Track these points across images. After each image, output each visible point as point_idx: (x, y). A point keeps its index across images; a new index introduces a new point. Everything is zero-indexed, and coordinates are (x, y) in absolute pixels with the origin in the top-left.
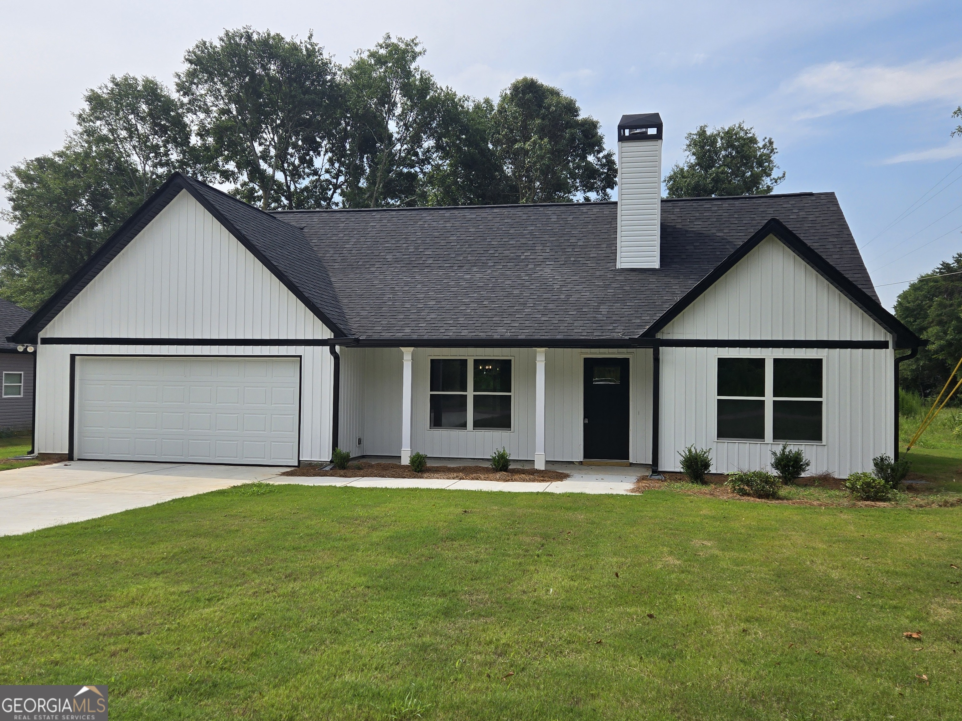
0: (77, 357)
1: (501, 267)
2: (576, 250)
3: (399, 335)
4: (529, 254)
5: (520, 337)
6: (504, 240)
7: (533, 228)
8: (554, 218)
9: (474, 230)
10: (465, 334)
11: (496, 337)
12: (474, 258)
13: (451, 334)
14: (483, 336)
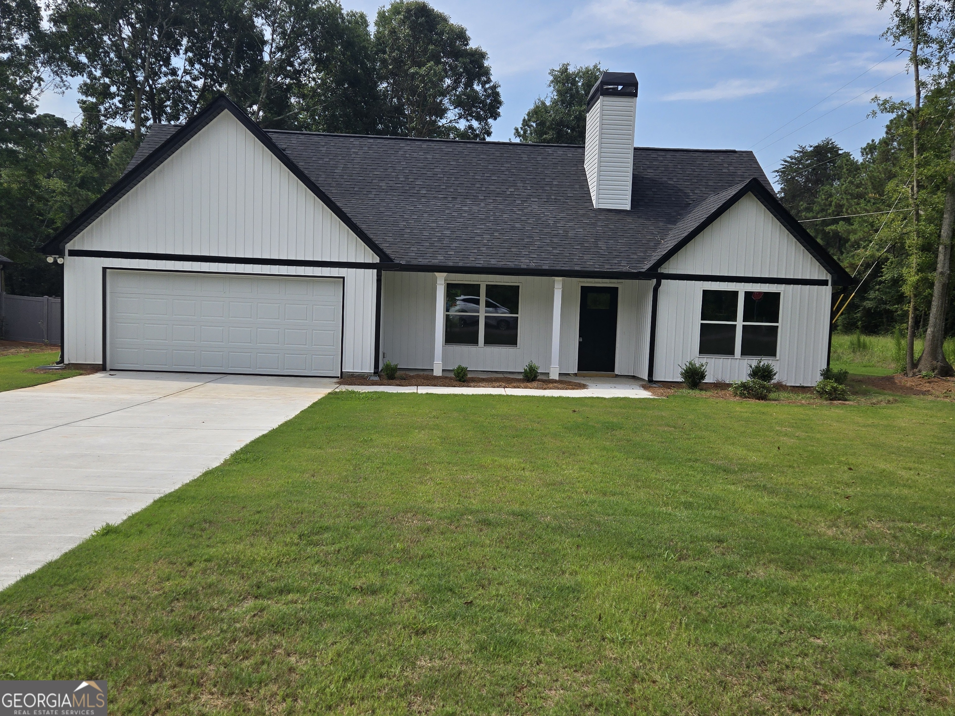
0: (108, 270)
1: (492, 201)
2: (553, 189)
3: (435, 262)
4: (513, 190)
5: (544, 267)
6: (486, 175)
7: (509, 165)
8: (525, 157)
9: (455, 163)
10: (494, 262)
11: (524, 266)
12: (464, 191)
13: (482, 262)
14: (511, 265)
